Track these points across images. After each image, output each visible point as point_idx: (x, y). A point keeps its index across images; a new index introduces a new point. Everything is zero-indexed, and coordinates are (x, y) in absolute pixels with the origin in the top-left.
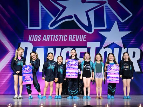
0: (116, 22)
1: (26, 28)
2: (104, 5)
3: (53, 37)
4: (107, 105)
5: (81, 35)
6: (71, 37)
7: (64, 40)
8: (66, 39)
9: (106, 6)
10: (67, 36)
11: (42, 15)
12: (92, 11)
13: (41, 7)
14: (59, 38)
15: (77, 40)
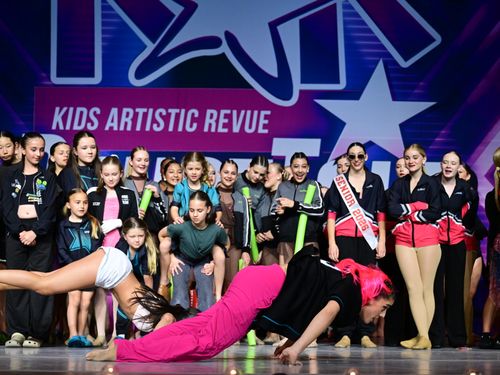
0: (381, 63)
1: (43, 79)
2: (339, 2)
3: (145, 115)
5: (249, 112)
6: (215, 117)
7: (188, 129)
8: (195, 125)
9: (347, 6)
10: (196, 115)
11: (104, 32)
12: (295, 23)
14: (166, 118)
15: (236, 129)
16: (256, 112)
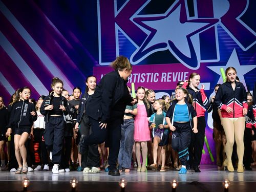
0: (235, 50)
1: (96, 64)
2: (216, 25)
3: (137, 76)
4: (226, 182)
5: (179, 73)
6: (165, 76)
7: (155, 81)
8: (157, 79)
9: (219, 27)
10: (158, 75)
11: (119, 44)
12: (197, 35)
13: (119, 31)
14: (146, 77)
15: (174, 80)
16: (182, 73)
